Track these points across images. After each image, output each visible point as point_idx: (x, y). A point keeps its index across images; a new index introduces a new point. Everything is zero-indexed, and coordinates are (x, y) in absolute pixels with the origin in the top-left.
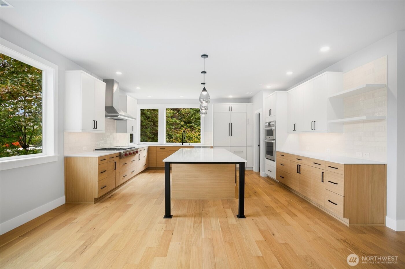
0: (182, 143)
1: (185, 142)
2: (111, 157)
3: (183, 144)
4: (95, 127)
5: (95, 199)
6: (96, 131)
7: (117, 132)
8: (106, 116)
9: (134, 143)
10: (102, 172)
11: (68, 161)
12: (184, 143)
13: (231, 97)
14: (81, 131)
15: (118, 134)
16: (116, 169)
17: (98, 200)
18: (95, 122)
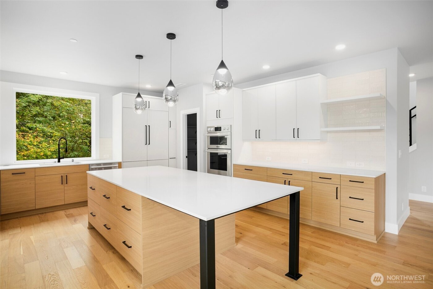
1: (63, 158)
3: (59, 161)
12: (61, 160)
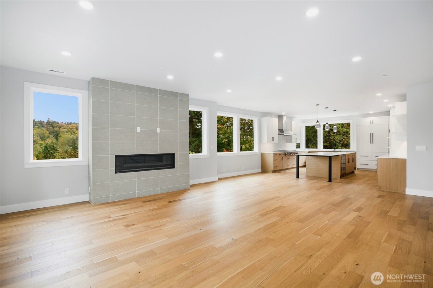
0: (334, 150)
2: (280, 154)
4: (273, 140)
5: (272, 171)
6: (273, 142)
7: (287, 142)
8: (278, 135)
9: (301, 149)
10: (275, 160)
11: (262, 154)
12: (336, 149)
13: (371, 112)
14: (267, 142)
15: (287, 143)
16: (282, 160)
17: (274, 172)
18: (273, 138)
